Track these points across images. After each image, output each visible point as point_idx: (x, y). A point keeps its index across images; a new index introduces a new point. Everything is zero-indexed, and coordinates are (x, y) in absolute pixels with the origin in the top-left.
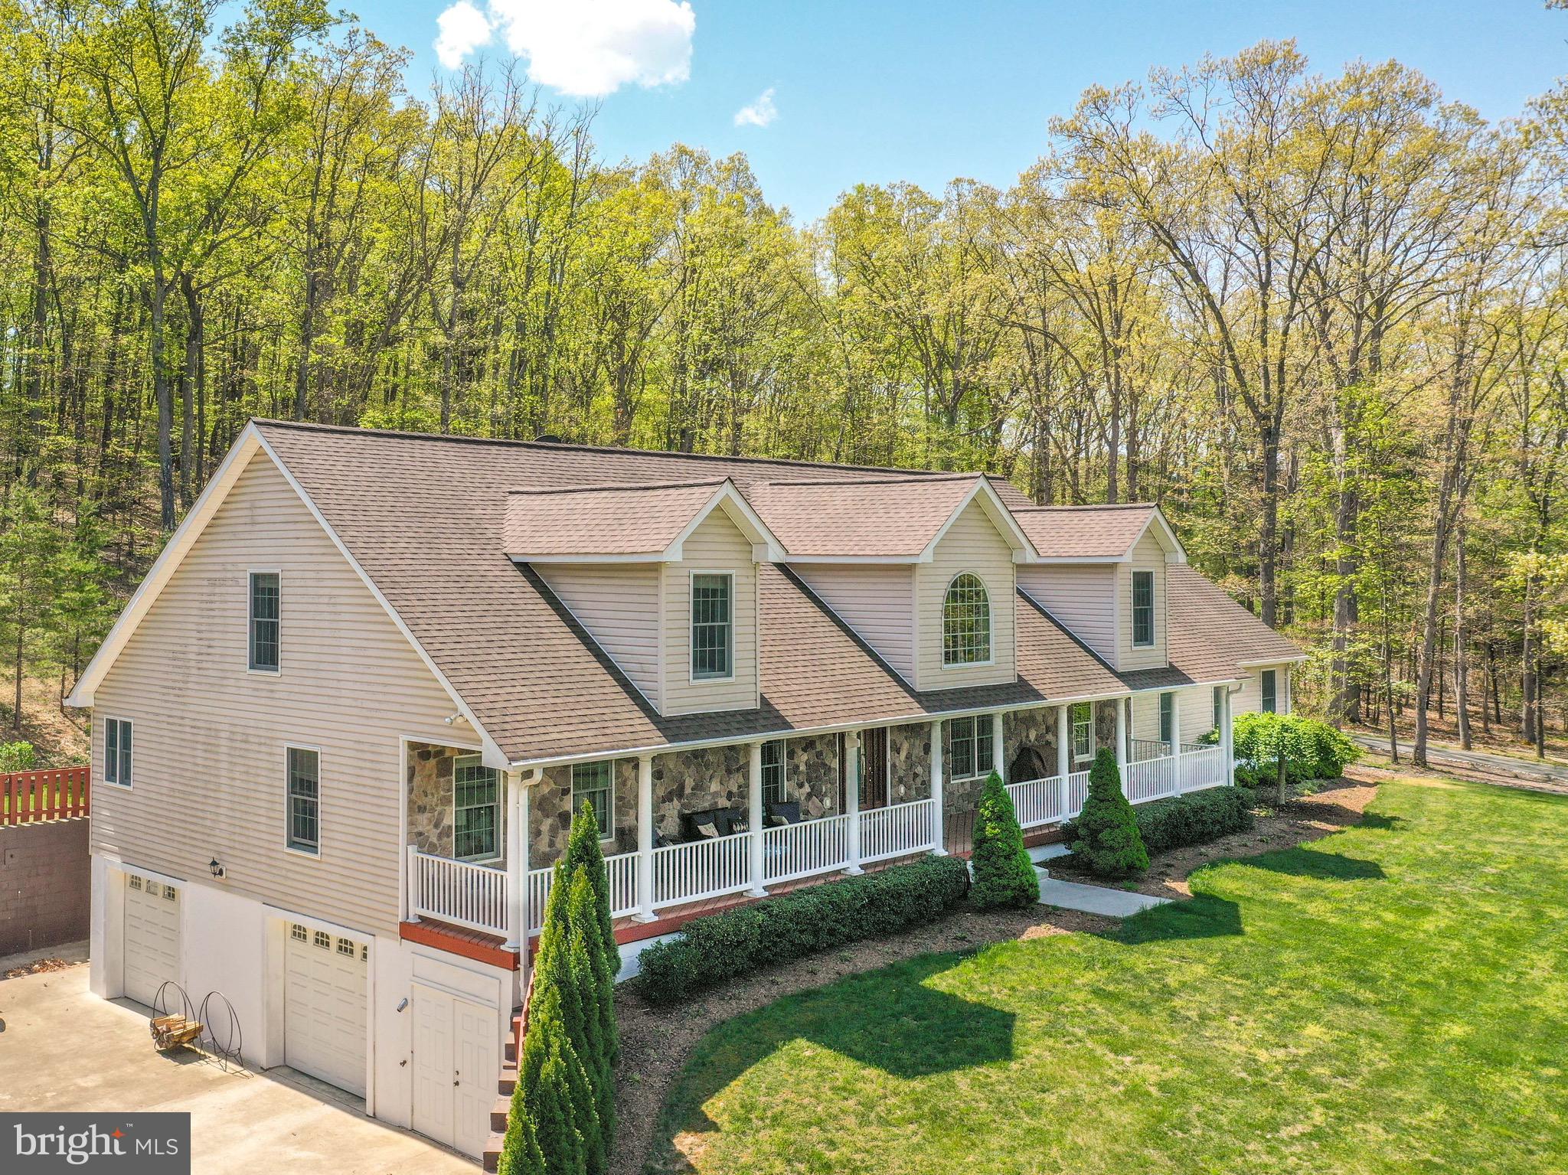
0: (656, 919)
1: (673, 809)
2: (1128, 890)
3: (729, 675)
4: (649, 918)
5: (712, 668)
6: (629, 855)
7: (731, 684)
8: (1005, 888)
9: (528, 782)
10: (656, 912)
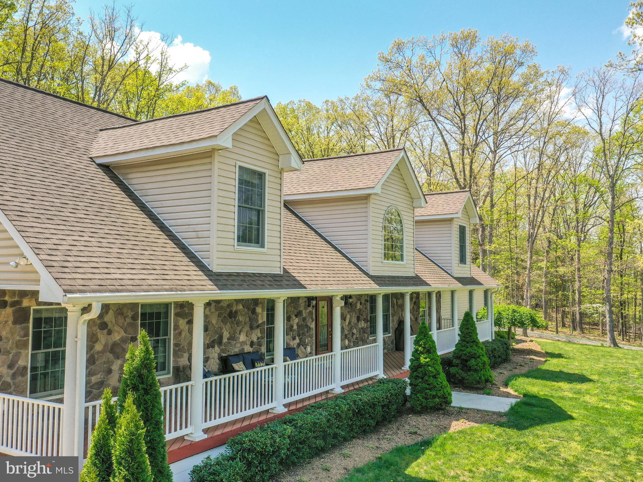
0: (206, 436)
1: (215, 352)
2: (488, 394)
3: (263, 246)
4: (200, 437)
5: (250, 241)
6: (184, 385)
7: (264, 254)
8: (434, 397)
9: (87, 317)
10: (206, 431)
